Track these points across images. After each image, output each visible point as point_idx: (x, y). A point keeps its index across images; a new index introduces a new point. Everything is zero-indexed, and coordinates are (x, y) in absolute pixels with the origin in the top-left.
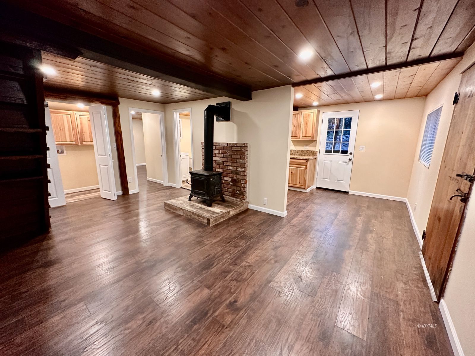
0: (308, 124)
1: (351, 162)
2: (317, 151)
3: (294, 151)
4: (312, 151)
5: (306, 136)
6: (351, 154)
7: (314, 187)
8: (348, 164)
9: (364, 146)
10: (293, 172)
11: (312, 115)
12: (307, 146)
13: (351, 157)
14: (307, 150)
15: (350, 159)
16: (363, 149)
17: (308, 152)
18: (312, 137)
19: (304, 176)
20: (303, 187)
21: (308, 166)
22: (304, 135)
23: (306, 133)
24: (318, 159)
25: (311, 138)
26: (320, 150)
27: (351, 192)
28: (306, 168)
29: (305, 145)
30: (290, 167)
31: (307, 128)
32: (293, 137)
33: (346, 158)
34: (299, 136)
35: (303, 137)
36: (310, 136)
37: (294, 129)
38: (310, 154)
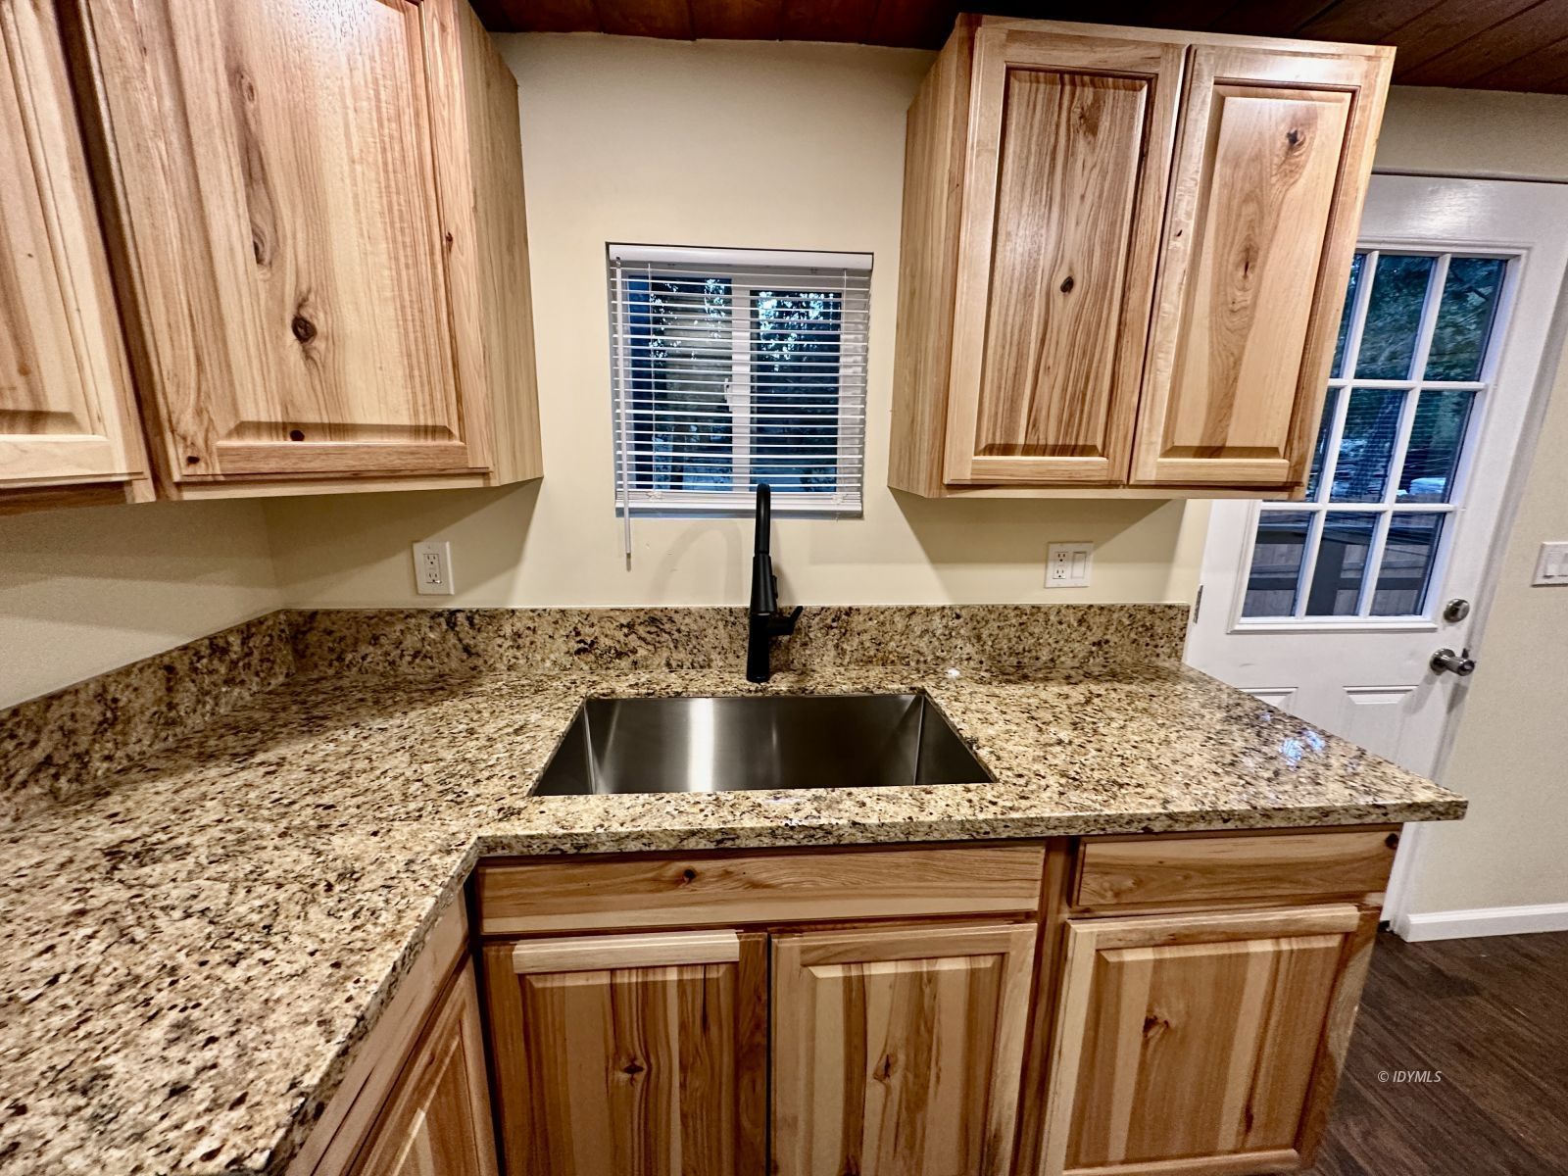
0: (1275, 261)
1: (1438, 689)
2: (1182, 610)
3: (937, 623)
4: (1133, 612)
5: (1215, 452)
6: (1453, 611)
10: (1173, 1010)
11: (1329, 121)
12: (1079, 556)
13: (1453, 639)
14: (1080, 599)
16: (1565, 570)
17: (1097, 620)
18: (1297, 466)
22: (1191, 436)
23: (1223, 403)
26: (1200, 593)
27: (1426, 925)
29: (1055, 549)
30: (1130, 956)
31: (1243, 332)
32: (1028, 450)
33: (1412, 654)
34: (1118, 447)
35: (1172, 451)
36: (1272, 452)
37: (1054, 323)
38: (1114, 639)
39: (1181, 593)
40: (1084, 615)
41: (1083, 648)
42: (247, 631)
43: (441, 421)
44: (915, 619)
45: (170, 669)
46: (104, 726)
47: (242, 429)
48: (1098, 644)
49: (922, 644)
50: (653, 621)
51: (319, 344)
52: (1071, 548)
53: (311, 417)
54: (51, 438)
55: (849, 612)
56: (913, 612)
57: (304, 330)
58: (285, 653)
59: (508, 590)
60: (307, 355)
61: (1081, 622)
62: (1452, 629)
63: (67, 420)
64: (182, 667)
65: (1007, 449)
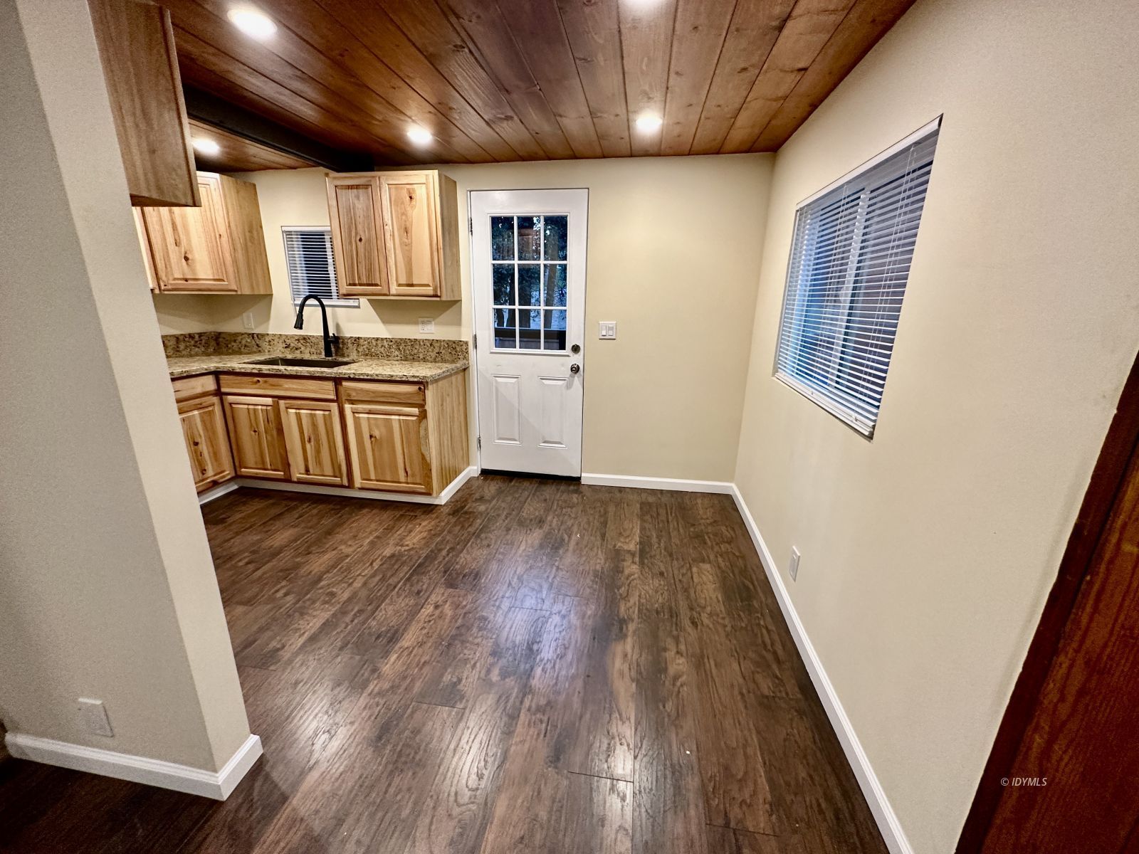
0: (415, 231)
1: (577, 380)
2: (466, 343)
3: (385, 343)
4: (448, 342)
5: (412, 285)
6: (576, 349)
7: (473, 470)
8: (569, 386)
9: (612, 323)
10: (376, 433)
11: (420, 192)
12: (429, 322)
13: (576, 359)
14: (431, 337)
15: (575, 369)
16: (611, 333)
17: (437, 345)
18: (435, 289)
19: (419, 445)
20: (421, 488)
21: (429, 407)
22: (403, 281)
23: (410, 272)
24: (473, 371)
25: (430, 291)
26: (475, 337)
27: (588, 478)
28: (423, 415)
29: (420, 320)
30: (361, 415)
31: (410, 251)
32: (360, 285)
33: (563, 365)
34: (385, 284)
35: (400, 285)
36: (428, 285)
37: (359, 250)
38: (443, 352)
39: (466, 336)
40: (432, 343)
41: (434, 355)
42: (200, 335)
43: (221, 278)
44: (379, 342)
45: (177, 338)
47: (175, 279)
48: (438, 353)
49: (382, 350)
50: (304, 339)
51: (190, 261)
52: (426, 319)
53: (188, 277)
55: (359, 338)
56: (377, 339)
57: (186, 259)
58: (213, 343)
59: (267, 329)
60: (187, 264)
61: (431, 345)
62: (576, 356)
64: (181, 338)
65: (355, 285)
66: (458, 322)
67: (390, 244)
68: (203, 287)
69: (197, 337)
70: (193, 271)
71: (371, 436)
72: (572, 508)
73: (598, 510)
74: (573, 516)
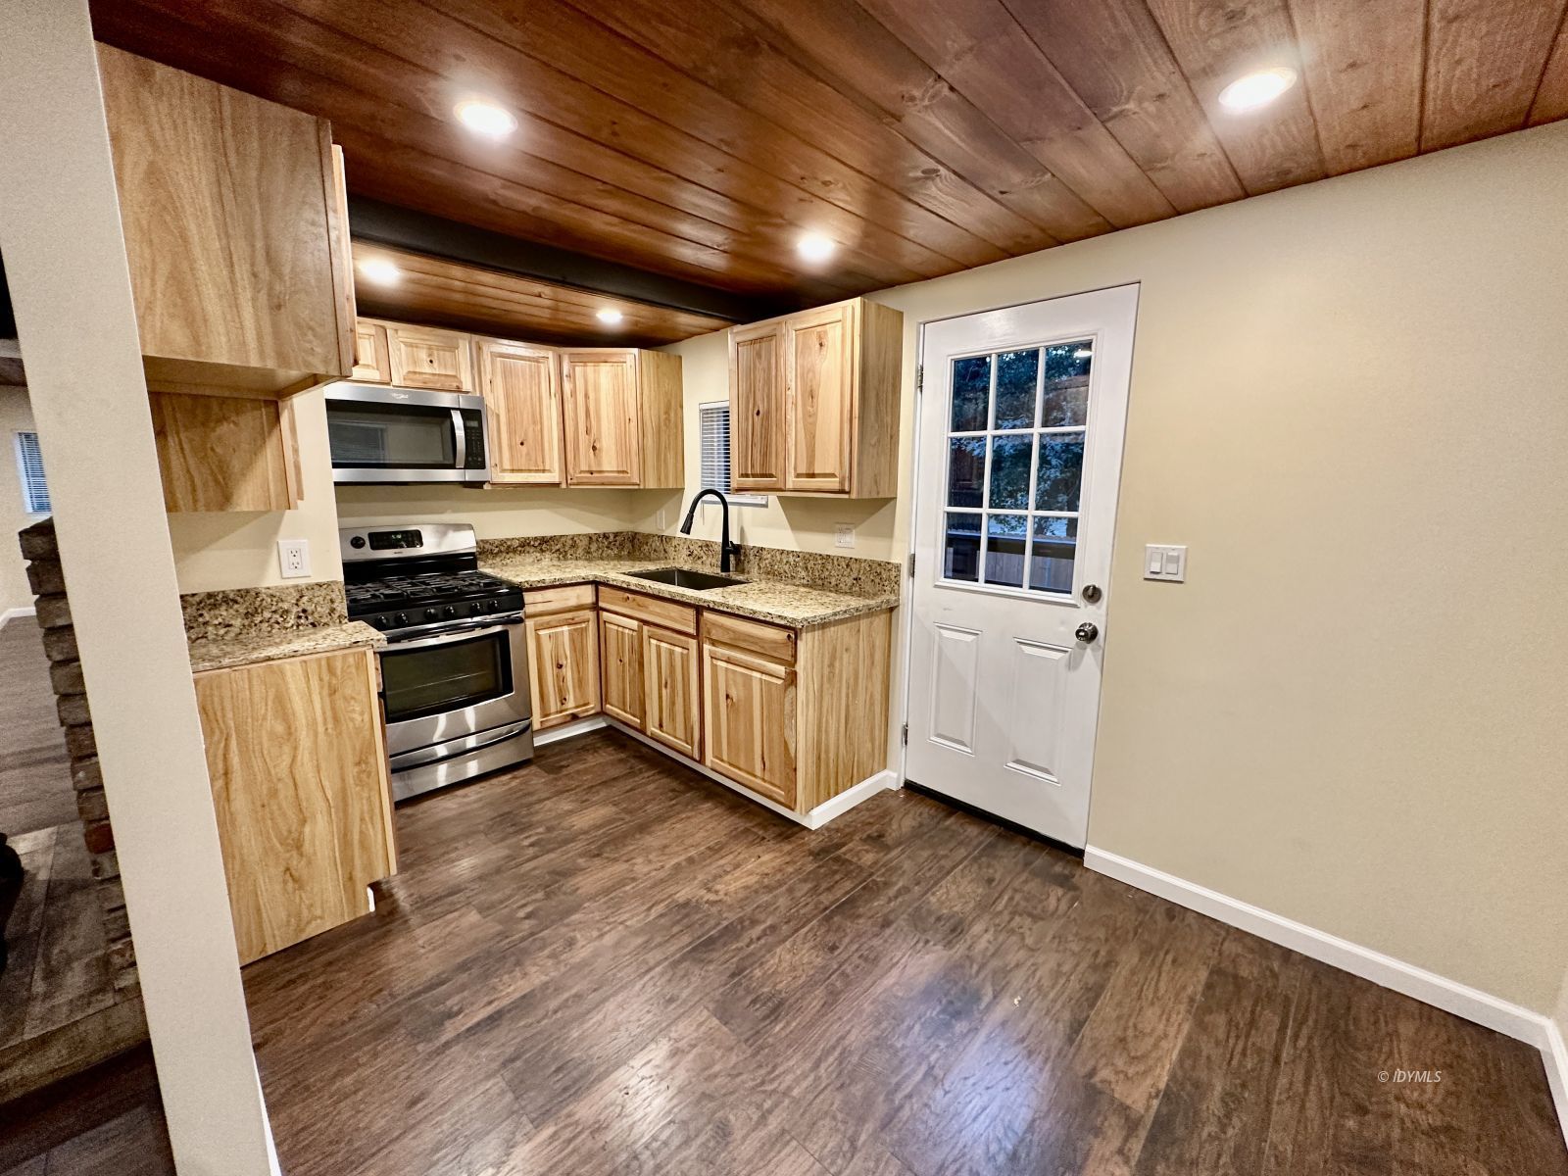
0: (821, 394)
1: (1089, 652)
2: (898, 567)
3: (791, 559)
4: (871, 564)
5: (813, 476)
6: (1093, 595)
7: (890, 779)
8: (1073, 664)
9: (1177, 548)
10: (733, 693)
11: (834, 334)
12: (849, 531)
13: (1091, 615)
14: (847, 554)
15: (1088, 635)
16: (1172, 568)
17: (854, 566)
18: (842, 483)
19: (781, 728)
20: (780, 793)
21: (799, 668)
22: (803, 470)
23: (811, 459)
24: (904, 616)
26: (913, 559)
27: (1099, 858)
28: (792, 679)
29: (838, 526)
30: (719, 663)
31: (814, 424)
32: (754, 476)
33: (1063, 623)
34: (781, 477)
35: (798, 476)
36: (833, 475)
37: (755, 428)
38: (863, 578)
39: (899, 558)
40: (849, 562)
41: (850, 581)
42: (616, 535)
43: (625, 469)
44: (784, 556)
45: (589, 538)
46: (572, 546)
47: (581, 472)
48: (855, 579)
49: (786, 568)
50: (707, 546)
51: (597, 451)
52: (845, 526)
53: (594, 469)
54: (547, 474)
55: (762, 549)
56: (782, 552)
57: (594, 448)
58: (628, 545)
59: (676, 531)
60: (595, 454)
61: (848, 566)
62: (1092, 607)
63: (549, 471)
64: (594, 538)
65: (747, 476)
66: (888, 532)
67: (791, 416)
68: (605, 481)
69: (612, 537)
70: (599, 464)
71: (728, 696)
72: (1035, 918)
73: (1092, 946)
74: (1029, 941)
